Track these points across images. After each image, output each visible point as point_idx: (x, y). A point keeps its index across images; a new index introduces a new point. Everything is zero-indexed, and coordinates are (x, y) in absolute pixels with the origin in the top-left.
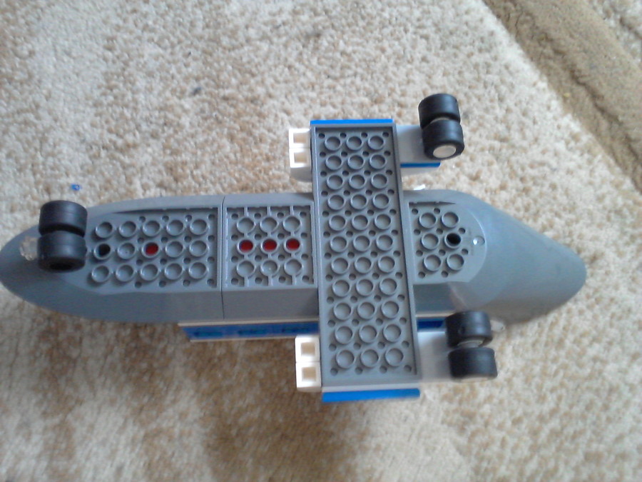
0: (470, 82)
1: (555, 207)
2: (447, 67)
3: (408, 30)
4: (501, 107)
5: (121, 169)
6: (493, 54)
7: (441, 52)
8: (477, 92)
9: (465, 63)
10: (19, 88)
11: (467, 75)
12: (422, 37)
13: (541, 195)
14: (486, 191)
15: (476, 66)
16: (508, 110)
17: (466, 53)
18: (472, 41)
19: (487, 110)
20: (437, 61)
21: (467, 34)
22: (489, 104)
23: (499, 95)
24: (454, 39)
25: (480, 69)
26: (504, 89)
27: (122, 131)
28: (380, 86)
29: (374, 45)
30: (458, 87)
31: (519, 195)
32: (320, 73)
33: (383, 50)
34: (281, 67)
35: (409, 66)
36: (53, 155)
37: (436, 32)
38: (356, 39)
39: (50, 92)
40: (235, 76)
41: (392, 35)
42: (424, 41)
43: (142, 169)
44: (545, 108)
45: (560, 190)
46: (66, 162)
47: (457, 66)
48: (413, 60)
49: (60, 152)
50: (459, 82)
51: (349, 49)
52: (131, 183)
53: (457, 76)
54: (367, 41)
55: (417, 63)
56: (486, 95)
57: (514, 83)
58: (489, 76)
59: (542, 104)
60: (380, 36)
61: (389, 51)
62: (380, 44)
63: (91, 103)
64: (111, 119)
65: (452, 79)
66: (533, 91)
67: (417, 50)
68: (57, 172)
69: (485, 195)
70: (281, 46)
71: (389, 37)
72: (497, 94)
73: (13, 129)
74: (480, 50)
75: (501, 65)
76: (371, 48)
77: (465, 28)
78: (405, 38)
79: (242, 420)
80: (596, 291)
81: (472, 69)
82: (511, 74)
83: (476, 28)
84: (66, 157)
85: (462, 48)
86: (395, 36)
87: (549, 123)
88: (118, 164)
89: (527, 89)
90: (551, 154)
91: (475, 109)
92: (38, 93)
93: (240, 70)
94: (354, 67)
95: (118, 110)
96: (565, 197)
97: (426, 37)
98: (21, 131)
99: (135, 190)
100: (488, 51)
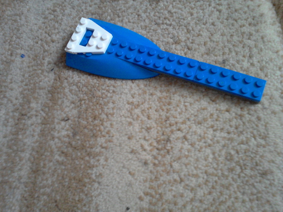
0: (235, 42)
1: (255, 132)
2: (225, 31)
3: (211, 6)
4: (248, 62)
5: (42, 51)
6: (257, 28)
7: (226, 21)
8: (236, 49)
9: (237, 30)
10: (19, 4)
11: (235, 38)
12: (217, 10)
13: (250, 121)
14: (217, 110)
15: (243, 34)
16: (252, 64)
17: (240, 24)
18: (247, 17)
19: (238, 62)
20: (220, 26)
21: (245, 13)
22: (241, 58)
23: (250, 54)
24: (236, 15)
25: (245, 36)
26: (255, 50)
27: (50, 33)
28: (182, 34)
29: (188, 10)
30: (226, 44)
31: (236, 118)
32: (152, 21)
33: (192, 14)
34: (134, 14)
35: (203, 26)
36: (19, 38)
37: (227, 9)
38: (180, 6)
39: (30, 8)
40: (110, 16)
41: (200, 6)
42: (218, 13)
43: (51, 54)
44: (278, 68)
45: (262, 122)
46: (23, 43)
47: (231, 31)
48: (206, 23)
49: (22, 37)
50: (228, 41)
51: (173, 11)
52: (44, 59)
53: (229, 38)
54: (185, 8)
55: (208, 25)
56: (242, 52)
57: (263, 47)
58: (249, 41)
59: (276, 66)
60: (193, 6)
61: (195, 15)
62: (191, 11)
63: (43, 16)
64: (48, 26)
65: (225, 38)
66: (274, 56)
67: (211, 18)
68: (18, 46)
69: (215, 112)
70: (139, 3)
71: (198, 8)
72: (249, 53)
73: (10, 22)
74: (250, 24)
75: (259, 36)
76: (185, 12)
77: (246, 9)
78: (207, 10)
79: (42, 190)
80: (259, 192)
81: (240, 35)
82: (264, 42)
83: (253, 10)
84: (24, 40)
85: (239, 21)
86: (202, 8)
87: (276, 78)
88: (42, 49)
89: (271, 53)
90: (268, 97)
91: (231, 59)
92: (25, 7)
93: (113, 13)
94: (171, 20)
95: (53, 23)
96: (264, 127)
97: (220, 11)
98: (12, 24)
99: (44, 63)
100: (255, 25)
